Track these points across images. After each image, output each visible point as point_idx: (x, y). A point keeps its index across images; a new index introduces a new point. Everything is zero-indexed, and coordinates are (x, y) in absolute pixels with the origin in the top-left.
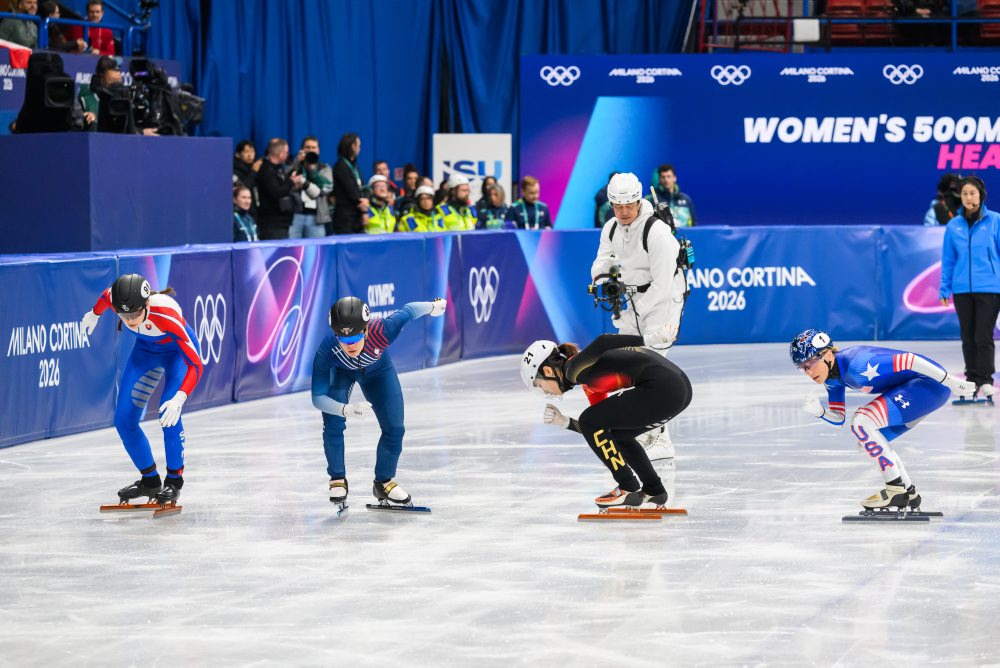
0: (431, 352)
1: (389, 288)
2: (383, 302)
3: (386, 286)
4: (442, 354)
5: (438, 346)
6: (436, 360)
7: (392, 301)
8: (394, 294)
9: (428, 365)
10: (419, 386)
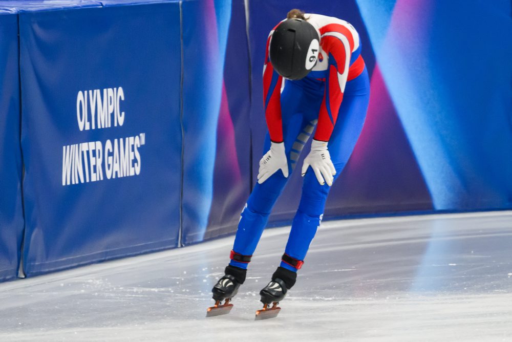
0: (193, 215)
1: (116, 95)
2: (104, 121)
3: (109, 92)
4: (212, 219)
5: (206, 204)
6: (202, 232)
7: (121, 120)
8: (123, 106)
9: (187, 241)
10: (173, 284)
